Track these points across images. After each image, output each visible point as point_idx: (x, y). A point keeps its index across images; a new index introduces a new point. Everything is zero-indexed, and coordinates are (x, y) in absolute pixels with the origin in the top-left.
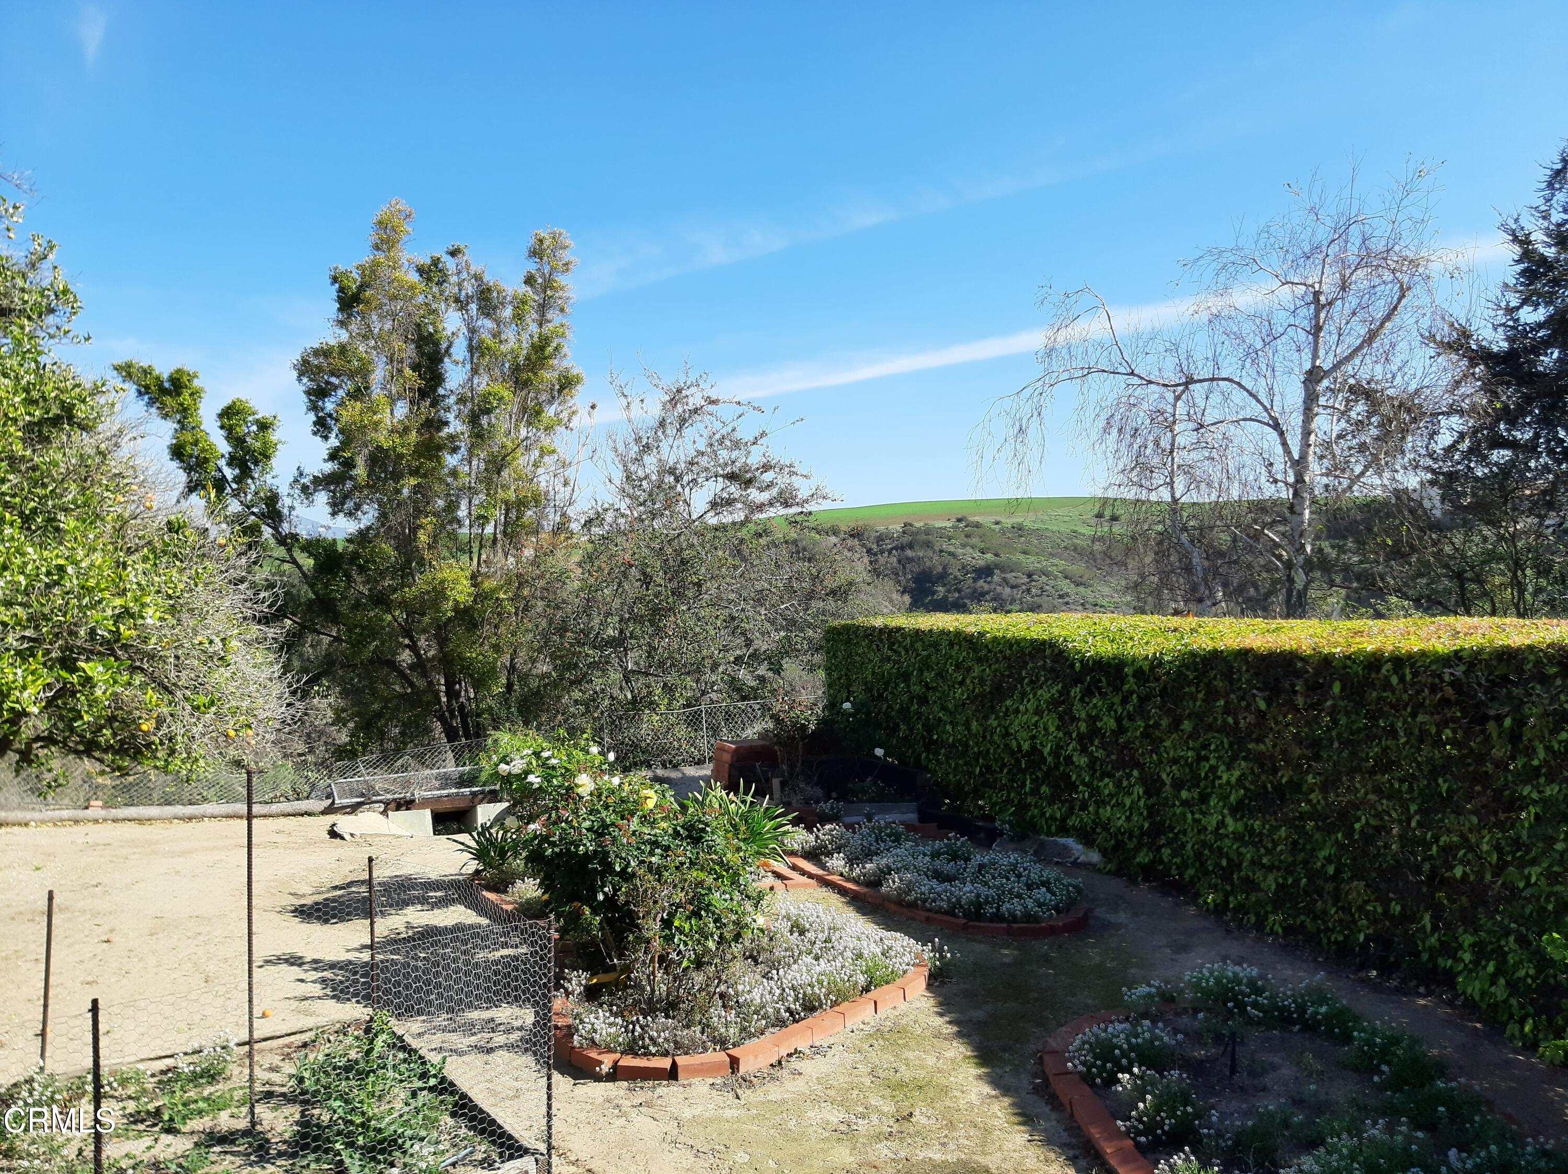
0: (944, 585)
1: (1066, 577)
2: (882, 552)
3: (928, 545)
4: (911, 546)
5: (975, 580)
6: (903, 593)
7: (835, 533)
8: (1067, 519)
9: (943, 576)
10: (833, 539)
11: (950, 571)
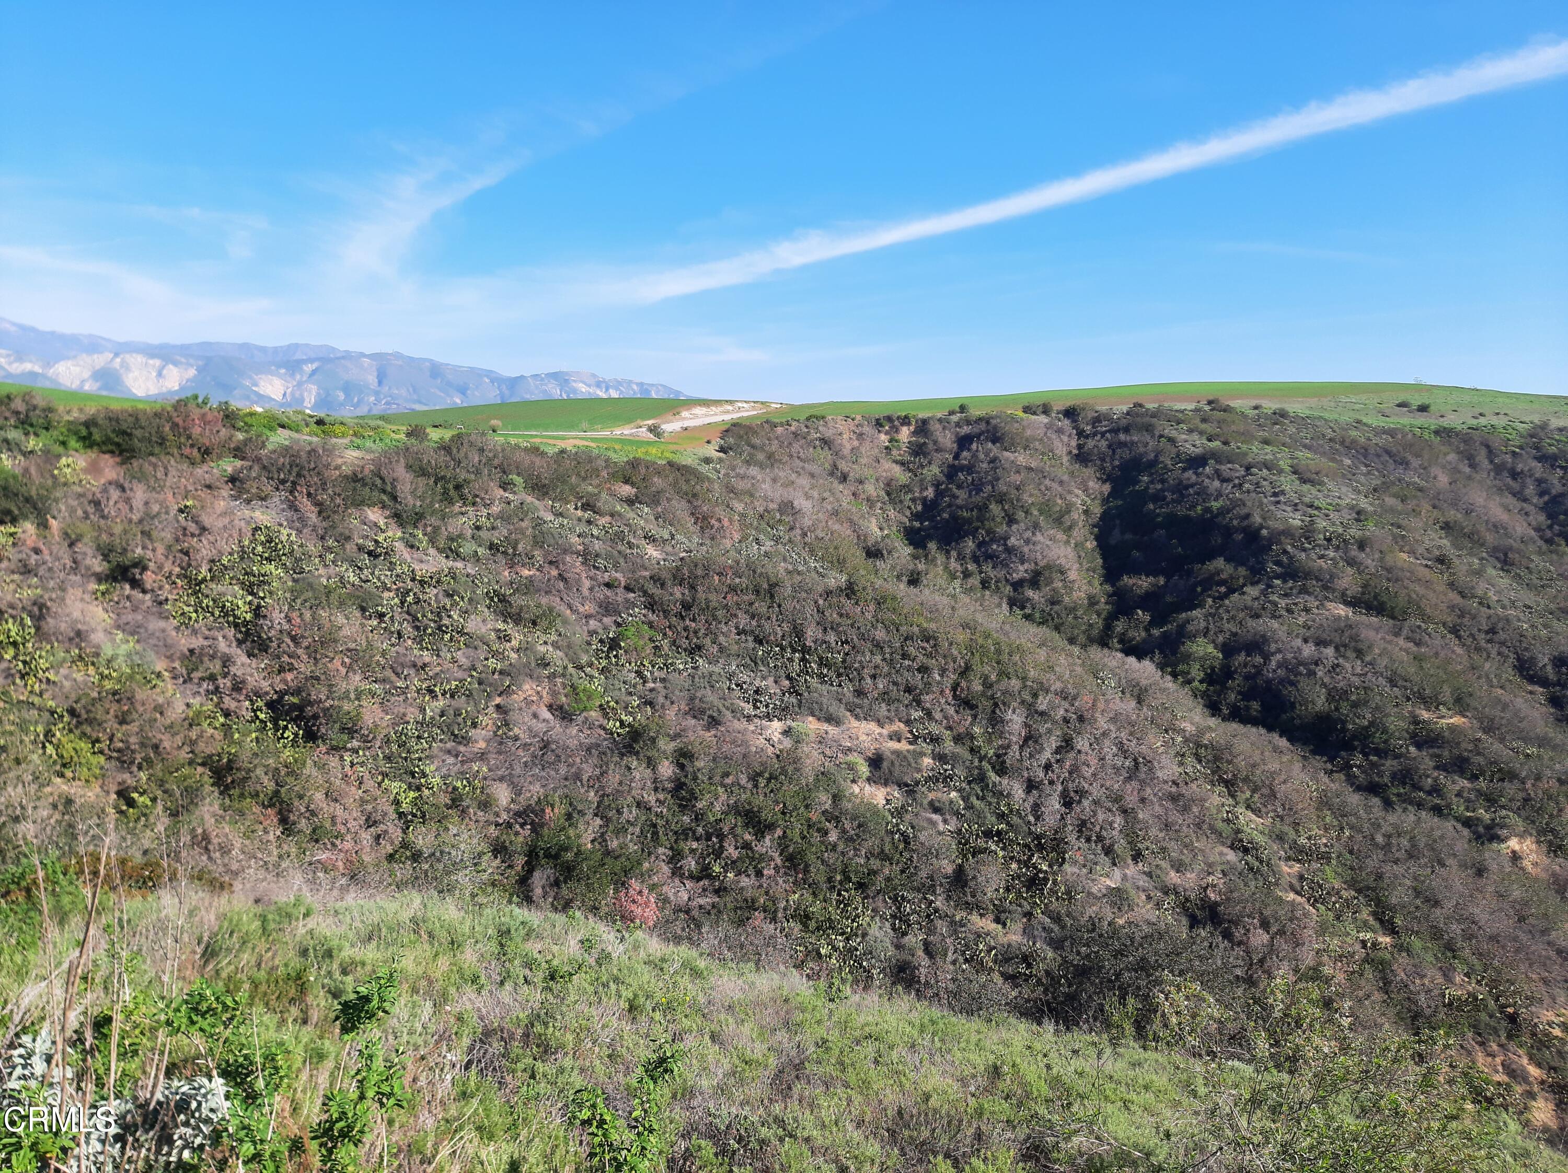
0: (1151, 475)
1: (1295, 473)
2: (1095, 434)
3: (1149, 428)
4: (1127, 430)
5: (1184, 470)
6: (1104, 482)
7: (1046, 410)
8: (1357, 407)
9: (1153, 463)
10: (1043, 419)
11: (1161, 459)
